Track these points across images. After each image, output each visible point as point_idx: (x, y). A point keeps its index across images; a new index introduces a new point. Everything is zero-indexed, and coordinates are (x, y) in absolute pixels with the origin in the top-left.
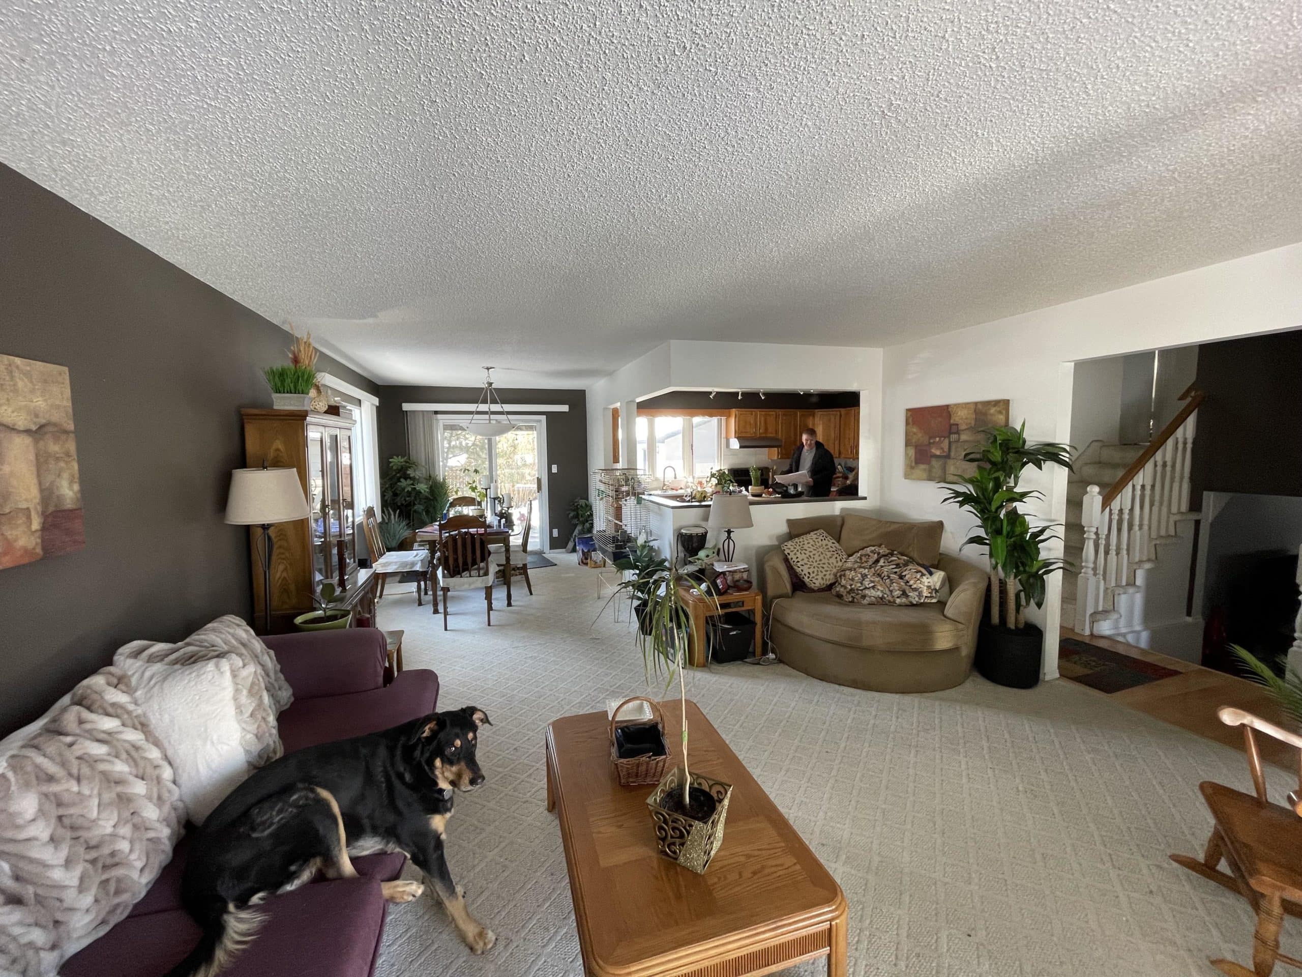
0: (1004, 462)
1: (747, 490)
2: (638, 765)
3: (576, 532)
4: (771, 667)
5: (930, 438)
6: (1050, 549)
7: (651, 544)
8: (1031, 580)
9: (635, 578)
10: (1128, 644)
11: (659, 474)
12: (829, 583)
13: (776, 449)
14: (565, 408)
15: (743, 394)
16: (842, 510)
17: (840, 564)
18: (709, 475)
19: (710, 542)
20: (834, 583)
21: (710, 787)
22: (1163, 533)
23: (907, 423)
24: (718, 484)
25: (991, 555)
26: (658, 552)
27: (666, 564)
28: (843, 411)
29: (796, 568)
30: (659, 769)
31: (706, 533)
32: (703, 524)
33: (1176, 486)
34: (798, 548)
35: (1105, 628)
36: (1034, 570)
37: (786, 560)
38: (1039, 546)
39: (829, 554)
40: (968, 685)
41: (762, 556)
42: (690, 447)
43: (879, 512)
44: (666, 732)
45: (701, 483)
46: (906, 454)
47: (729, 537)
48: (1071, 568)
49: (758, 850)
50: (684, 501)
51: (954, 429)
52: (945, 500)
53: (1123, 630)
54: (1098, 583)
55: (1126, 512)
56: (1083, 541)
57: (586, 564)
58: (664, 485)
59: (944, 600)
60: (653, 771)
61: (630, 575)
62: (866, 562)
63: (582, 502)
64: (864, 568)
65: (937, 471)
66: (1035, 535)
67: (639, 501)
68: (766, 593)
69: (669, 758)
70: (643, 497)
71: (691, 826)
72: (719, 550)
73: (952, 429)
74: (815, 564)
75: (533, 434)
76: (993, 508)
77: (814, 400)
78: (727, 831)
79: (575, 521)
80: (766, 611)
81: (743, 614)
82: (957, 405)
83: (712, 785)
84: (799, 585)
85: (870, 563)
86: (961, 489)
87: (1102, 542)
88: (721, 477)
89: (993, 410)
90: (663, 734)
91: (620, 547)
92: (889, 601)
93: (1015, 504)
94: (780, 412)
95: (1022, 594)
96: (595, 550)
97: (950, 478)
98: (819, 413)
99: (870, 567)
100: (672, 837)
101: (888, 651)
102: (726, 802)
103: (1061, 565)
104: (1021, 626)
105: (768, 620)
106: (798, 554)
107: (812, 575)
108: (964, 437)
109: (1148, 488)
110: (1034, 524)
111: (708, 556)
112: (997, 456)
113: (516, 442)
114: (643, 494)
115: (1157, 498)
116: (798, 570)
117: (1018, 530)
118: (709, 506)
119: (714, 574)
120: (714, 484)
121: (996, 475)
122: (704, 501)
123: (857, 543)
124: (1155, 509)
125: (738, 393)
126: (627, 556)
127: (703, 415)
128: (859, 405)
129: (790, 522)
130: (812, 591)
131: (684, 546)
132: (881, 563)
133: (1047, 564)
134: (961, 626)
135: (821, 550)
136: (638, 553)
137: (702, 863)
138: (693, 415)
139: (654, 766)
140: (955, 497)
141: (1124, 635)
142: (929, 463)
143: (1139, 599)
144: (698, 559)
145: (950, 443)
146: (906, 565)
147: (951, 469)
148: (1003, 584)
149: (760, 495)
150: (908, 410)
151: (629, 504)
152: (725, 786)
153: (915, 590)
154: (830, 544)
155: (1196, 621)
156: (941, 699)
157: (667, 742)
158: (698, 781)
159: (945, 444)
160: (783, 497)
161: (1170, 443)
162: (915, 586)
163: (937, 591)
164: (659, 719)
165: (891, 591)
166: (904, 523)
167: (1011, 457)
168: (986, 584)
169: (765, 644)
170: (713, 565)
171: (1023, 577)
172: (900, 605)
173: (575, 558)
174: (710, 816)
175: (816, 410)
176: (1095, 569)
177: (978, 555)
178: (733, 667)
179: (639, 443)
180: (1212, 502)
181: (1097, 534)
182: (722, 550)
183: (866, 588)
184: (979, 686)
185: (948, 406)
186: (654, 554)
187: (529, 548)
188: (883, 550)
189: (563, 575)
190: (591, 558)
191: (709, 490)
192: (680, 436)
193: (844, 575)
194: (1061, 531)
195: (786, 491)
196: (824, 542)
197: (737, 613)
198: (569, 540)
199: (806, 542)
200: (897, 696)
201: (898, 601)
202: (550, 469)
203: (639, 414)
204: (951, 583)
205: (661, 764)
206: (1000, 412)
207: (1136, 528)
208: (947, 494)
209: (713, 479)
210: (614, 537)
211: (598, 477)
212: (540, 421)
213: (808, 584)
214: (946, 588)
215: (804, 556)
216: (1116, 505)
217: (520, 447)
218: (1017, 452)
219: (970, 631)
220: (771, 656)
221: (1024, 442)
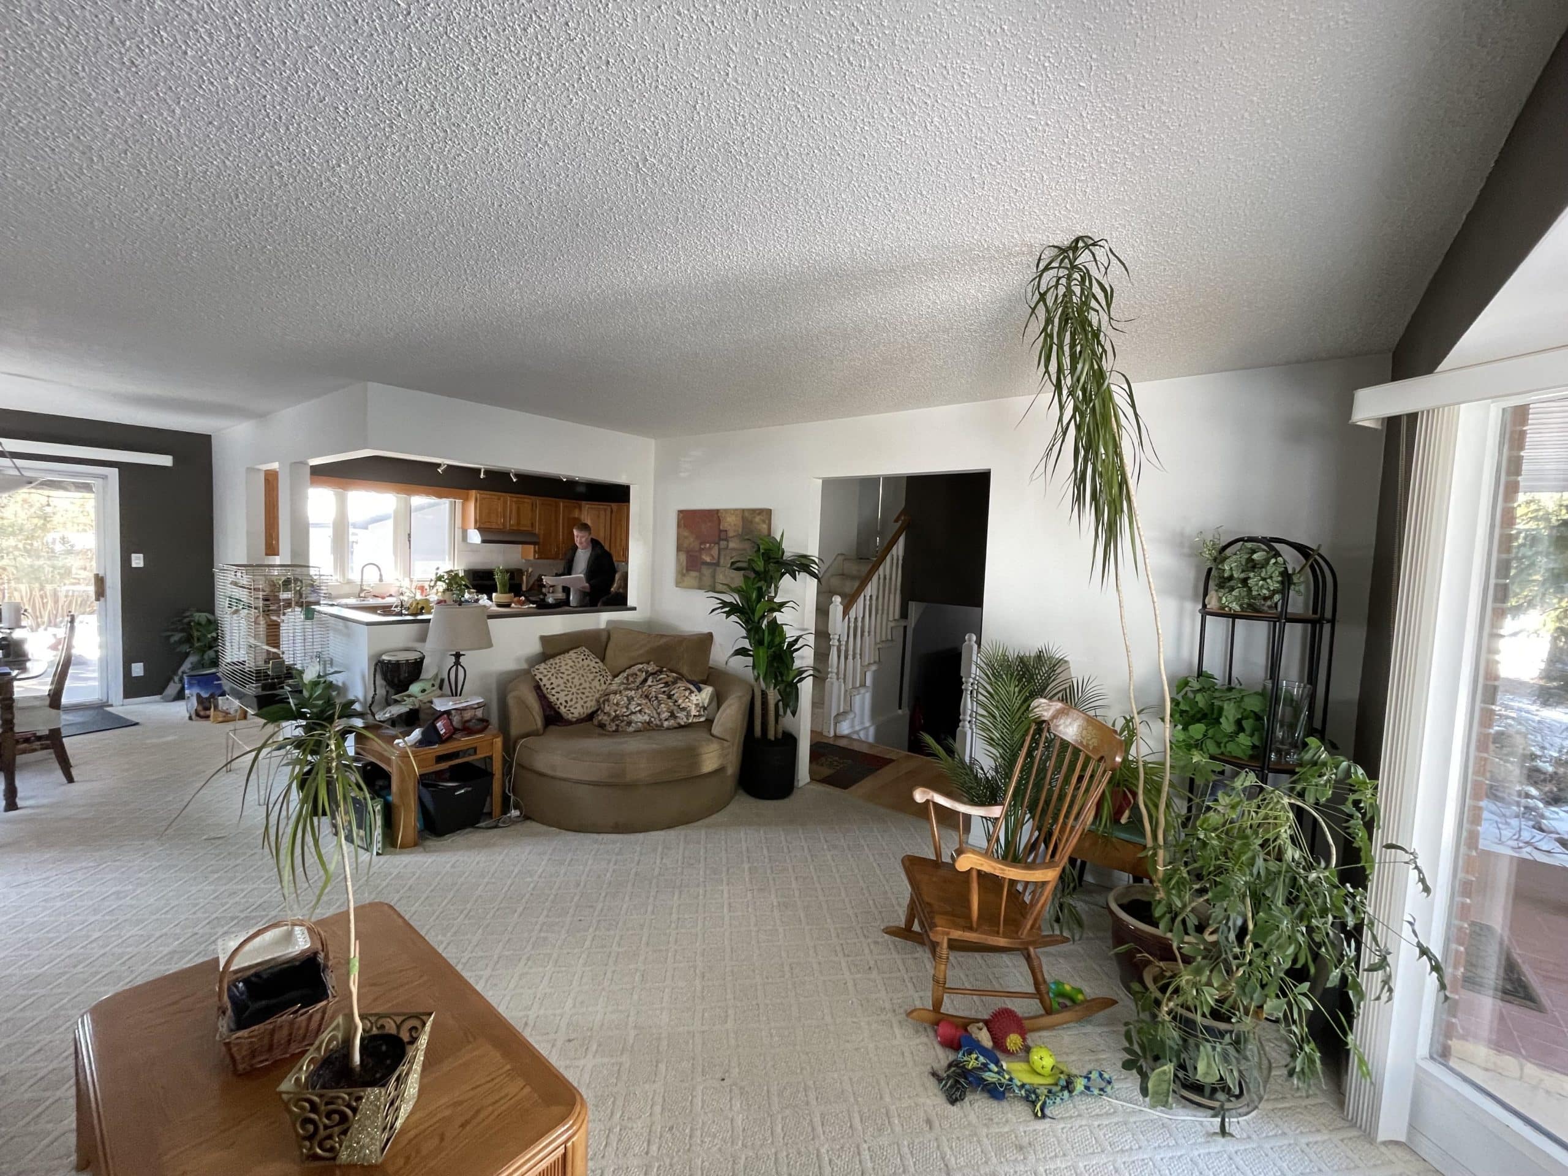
0: (766, 572)
1: (490, 599)
2: (272, 1032)
3: (186, 666)
4: (513, 827)
5: (701, 544)
6: (802, 658)
7: (330, 678)
8: (788, 689)
9: (300, 732)
10: (860, 741)
11: (354, 576)
12: (590, 711)
13: (532, 547)
14: (166, 461)
15: (487, 472)
16: (609, 622)
17: (604, 687)
18: (434, 577)
19: (429, 670)
20: (597, 711)
21: (398, 1027)
22: (884, 638)
23: (679, 526)
24: (447, 590)
25: (754, 667)
26: (342, 690)
27: (357, 707)
28: (614, 506)
29: (549, 696)
30: (314, 1025)
31: (422, 659)
32: (418, 646)
33: (892, 596)
34: (553, 671)
35: (845, 728)
36: (790, 678)
37: (538, 688)
38: (795, 655)
39: (591, 676)
40: (733, 807)
41: (506, 684)
42: (405, 538)
43: (650, 624)
44: (330, 964)
45: (422, 588)
46: (678, 560)
47: (457, 663)
48: (820, 677)
49: (473, 1089)
50: (389, 613)
51: (723, 535)
52: (713, 610)
53: (857, 728)
54: (840, 686)
55: (860, 620)
56: (829, 647)
57: (207, 717)
58: (362, 590)
59: (710, 717)
60: (302, 1032)
61: (291, 729)
62: (633, 682)
63: (202, 617)
64: (631, 689)
65: (707, 580)
66: (791, 644)
67: (309, 614)
68: (509, 734)
69: (330, 1004)
70: (317, 608)
71: (359, 1099)
72: (442, 681)
73: (721, 536)
74: (574, 690)
75: (89, 501)
76: (756, 619)
77: (582, 489)
78: (425, 1080)
79: (185, 648)
80: (509, 756)
81: (478, 764)
82: (726, 511)
83: (403, 1021)
84: (553, 718)
85: (637, 684)
86: (728, 598)
87: (843, 648)
88: (453, 581)
89: (757, 519)
90: (326, 967)
91: (273, 687)
92: (657, 725)
93: (775, 614)
94: (538, 500)
95: (781, 704)
96: (223, 694)
97: (720, 587)
98: (586, 506)
99: (638, 688)
100: (326, 1127)
101: (656, 783)
102: (423, 1040)
103: (811, 672)
104: (780, 736)
105: (511, 767)
106: (553, 680)
107: (570, 703)
108: (732, 545)
109: (874, 598)
110: (790, 633)
111: (423, 691)
112: (760, 565)
113: (48, 509)
114: (318, 603)
115: (880, 607)
116: (552, 699)
117: (777, 640)
118: (428, 621)
119: (433, 714)
120: (441, 589)
121: (760, 584)
122: (422, 614)
123: (623, 662)
124: (879, 616)
125: (479, 470)
126: (284, 701)
127: (428, 494)
128: (628, 501)
129: (544, 639)
130: (569, 723)
131: (385, 678)
132: (649, 682)
133: (801, 672)
134: (726, 744)
135: (581, 672)
136: (306, 694)
137: (378, 1146)
138: (410, 493)
139: (304, 1024)
140: (722, 608)
141: (857, 732)
142: (699, 571)
143: (868, 696)
144: (409, 696)
145: (719, 550)
146: (674, 683)
147: (720, 578)
148: (764, 694)
149: (508, 606)
150: (680, 512)
151: (292, 621)
152: (421, 1018)
153: (684, 709)
154: (593, 664)
155: (904, 712)
156: (708, 827)
157: (330, 979)
158: (380, 1023)
159: (715, 552)
160: (538, 607)
161: (888, 558)
162: (683, 705)
163: (705, 709)
164: (320, 947)
165: (659, 714)
166: (674, 637)
167: (772, 566)
168: (749, 697)
169: (506, 799)
170: (431, 702)
171: (781, 686)
172: (668, 729)
173: (180, 710)
174: (395, 1070)
175: (584, 503)
176: (838, 674)
177: (741, 666)
178: (458, 838)
179: (317, 525)
180: (914, 608)
181: (839, 640)
182: (446, 682)
183: (633, 713)
184: (745, 804)
185: (718, 511)
186: (334, 693)
187: (64, 701)
188: (652, 668)
189: (148, 741)
190: (216, 707)
191: (433, 597)
192: (390, 523)
193: (608, 700)
194: (811, 639)
195: (543, 600)
196: (586, 662)
197: (467, 764)
198: (169, 680)
199: (563, 663)
200: (662, 833)
201: (666, 724)
202: (126, 561)
203: (313, 483)
204: (719, 699)
205: (317, 1017)
206: (764, 522)
207: (866, 634)
208: (715, 604)
209: (439, 583)
210: (258, 672)
211: (231, 577)
212: (104, 477)
213: (565, 715)
214: (714, 704)
215: (561, 681)
216: (852, 613)
217: (56, 519)
218: (777, 562)
219: (735, 748)
220: (515, 813)
221: (783, 553)
